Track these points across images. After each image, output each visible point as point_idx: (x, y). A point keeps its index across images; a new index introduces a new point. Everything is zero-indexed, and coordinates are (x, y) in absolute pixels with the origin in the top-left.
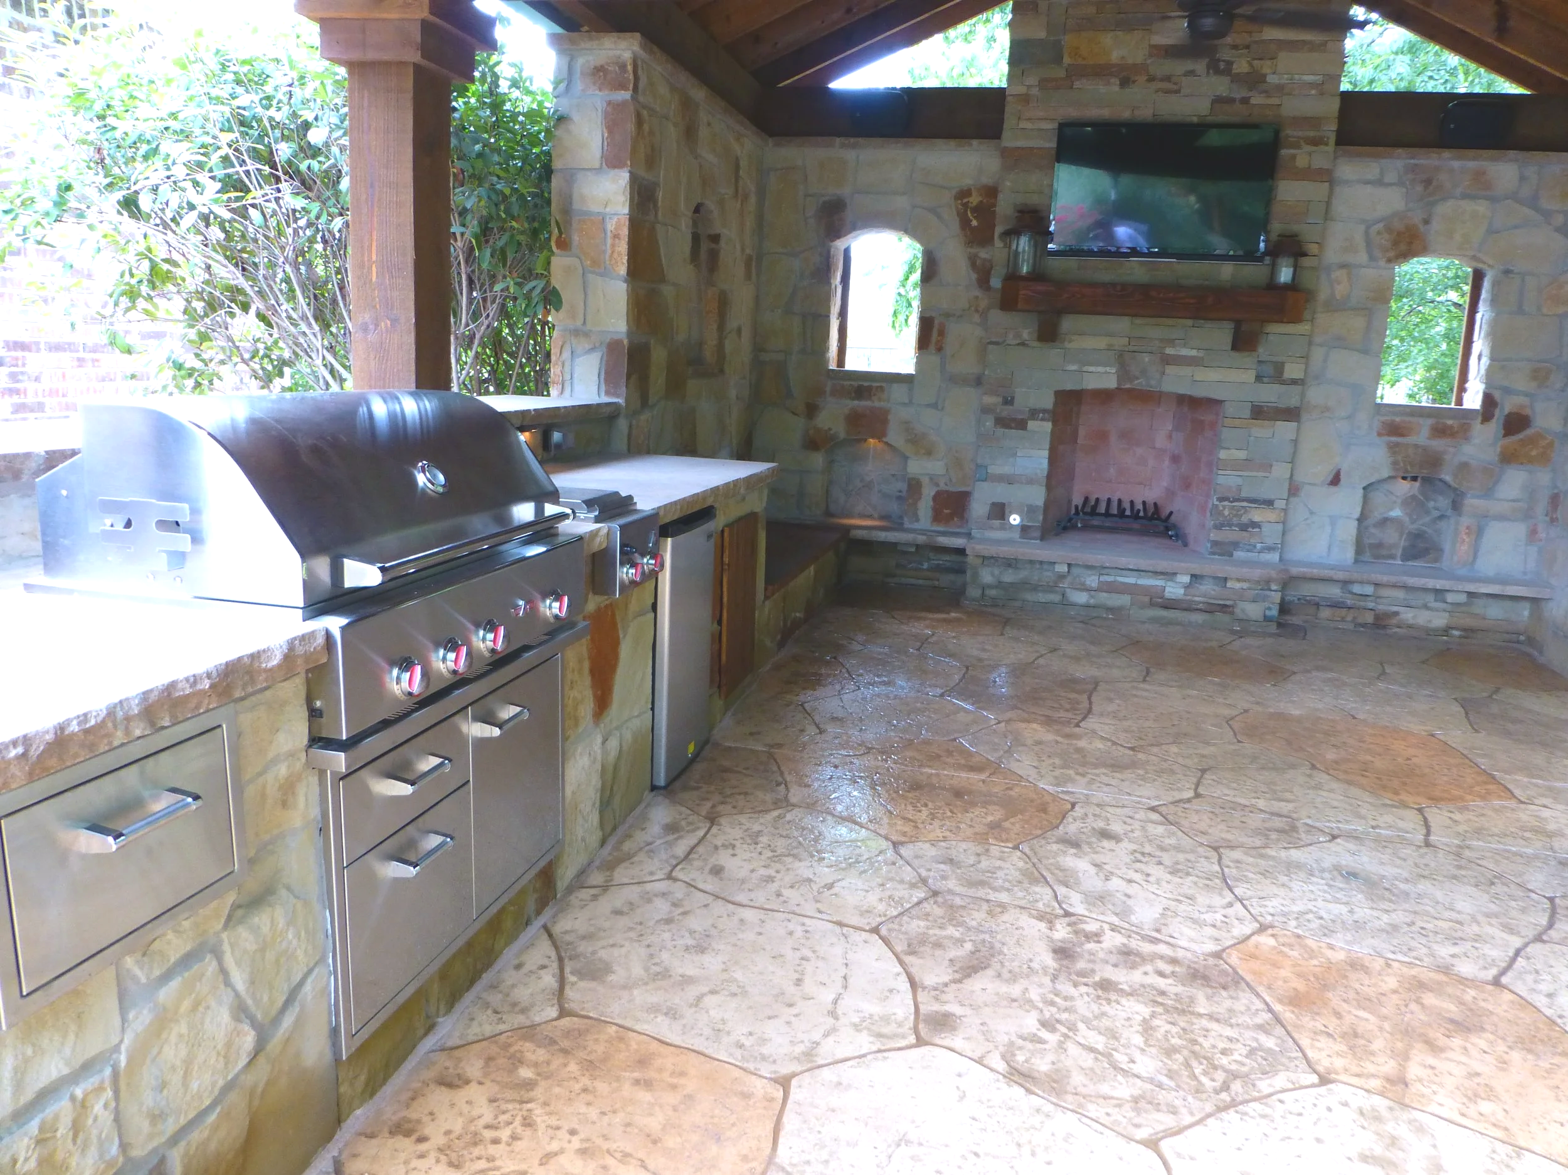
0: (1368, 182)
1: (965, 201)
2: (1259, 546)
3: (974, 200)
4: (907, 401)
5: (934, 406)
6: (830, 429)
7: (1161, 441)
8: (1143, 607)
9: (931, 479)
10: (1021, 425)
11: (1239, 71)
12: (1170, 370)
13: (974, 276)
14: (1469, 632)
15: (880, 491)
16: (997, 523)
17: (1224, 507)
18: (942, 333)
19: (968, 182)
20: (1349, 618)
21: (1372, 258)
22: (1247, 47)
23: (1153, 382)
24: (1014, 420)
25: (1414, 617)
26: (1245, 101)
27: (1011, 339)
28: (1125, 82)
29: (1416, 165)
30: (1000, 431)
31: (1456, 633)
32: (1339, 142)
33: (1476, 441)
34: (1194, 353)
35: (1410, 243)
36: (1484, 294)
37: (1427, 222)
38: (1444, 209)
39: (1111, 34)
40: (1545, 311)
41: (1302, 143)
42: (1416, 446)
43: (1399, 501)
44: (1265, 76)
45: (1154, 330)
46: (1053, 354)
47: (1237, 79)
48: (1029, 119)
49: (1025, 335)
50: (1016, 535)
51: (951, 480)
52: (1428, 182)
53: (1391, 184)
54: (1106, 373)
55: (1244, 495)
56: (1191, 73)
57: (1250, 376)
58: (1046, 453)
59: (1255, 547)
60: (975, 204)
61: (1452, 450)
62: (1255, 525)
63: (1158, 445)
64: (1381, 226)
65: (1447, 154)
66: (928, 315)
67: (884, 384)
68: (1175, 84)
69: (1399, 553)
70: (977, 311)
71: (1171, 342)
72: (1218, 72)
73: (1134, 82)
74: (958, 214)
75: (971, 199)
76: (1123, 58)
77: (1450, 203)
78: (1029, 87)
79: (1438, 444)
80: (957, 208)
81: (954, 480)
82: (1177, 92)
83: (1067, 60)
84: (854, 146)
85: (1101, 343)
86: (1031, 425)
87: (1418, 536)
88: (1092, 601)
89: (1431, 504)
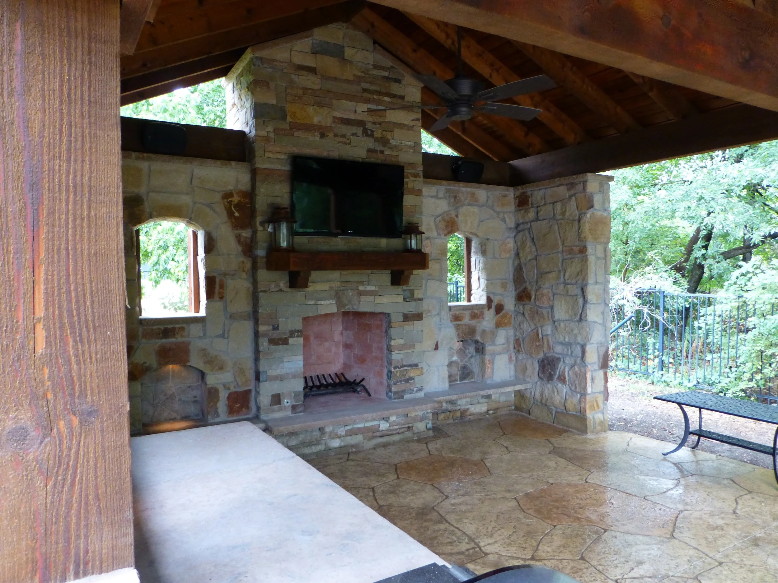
0: (432, 197)
1: (229, 200)
2: (415, 389)
3: (236, 199)
4: (202, 335)
5: (223, 336)
6: (145, 363)
7: (337, 337)
8: (370, 439)
9: (224, 386)
10: (285, 342)
11: (377, 136)
12: (363, 299)
13: (240, 248)
14: (496, 410)
15: (180, 400)
16: (276, 407)
17: (397, 372)
18: (222, 286)
19: (231, 188)
20: (451, 417)
21: (439, 234)
22: (380, 124)
23: (355, 307)
24: (280, 339)
25: (475, 409)
26: (382, 152)
27: (273, 287)
28: (323, 136)
29: (450, 189)
30: (273, 347)
31: (491, 412)
32: (424, 177)
33: (487, 319)
34: (373, 288)
35: (452, 227)
36: (473, 250)
37: (457, 216)
38: (463, 210)
39: (312, 108)
40: (502, 257)
41: (410, 176)
42: (466, 325)
43: (455, 352)
44: (389, 140)
45: (352, 276)
46: (299, 295)
47: (377, 140)
48: (270, 152)
49: (282, 285)
50: (289, 413)
51: (238, 384)
52: (455, 197)
53: (441, 198)
54: (331, 304)
55: (405, 363)
56: (355, 134)
57: (400, 299)
58: (301, 357)
59: (413, 390)
60: (236, 202)
61: (478, 324)
62: (411, 379)
63: (336, 339)
64: (440, 218)
65: (461, 184)
66: (211, 275)
67: (184, 325)
68: (348, 139)
69: (458, 377)
70: (244, 271)
71: (362, 283)
72: (368, 135)
73: (327, 136)
74: (226, 208)
75: (233, 199)
76: (320, 122)
77: (465, 207)
78: (268, 132)
79: (473, 322)
80: (224, 204)
81: (240, 384)
82: (350, 144)
83: (289, 119)
84: (148, 159)
85: (326, 287)
86: (291, 341)
87: (464, 368)
88: (343, 444)
89: (467, 351)
